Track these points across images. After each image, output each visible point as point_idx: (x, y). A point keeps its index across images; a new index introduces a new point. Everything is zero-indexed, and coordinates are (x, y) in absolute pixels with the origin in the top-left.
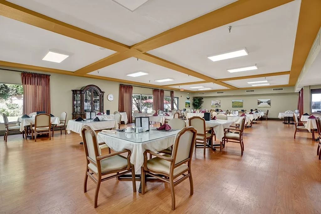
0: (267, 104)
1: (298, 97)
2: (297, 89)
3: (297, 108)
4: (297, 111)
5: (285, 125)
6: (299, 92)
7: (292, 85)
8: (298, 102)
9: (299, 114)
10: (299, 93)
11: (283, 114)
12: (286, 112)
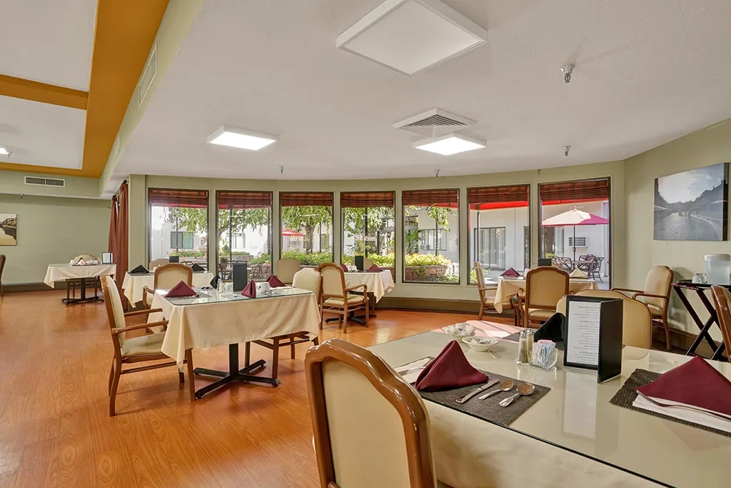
0: (4, 232)
1: (109, 212)
2: (109, 187)
3: (107, 248)
4: (107, 257)
5: (71, 308)
6: (114, 196)
7: (92, 172)
8: (111, 228)
9: (115, 266)
10: (114, 198)
11: (62, 269)
12: (72, 262)
